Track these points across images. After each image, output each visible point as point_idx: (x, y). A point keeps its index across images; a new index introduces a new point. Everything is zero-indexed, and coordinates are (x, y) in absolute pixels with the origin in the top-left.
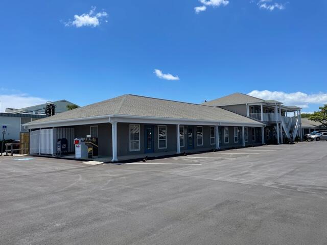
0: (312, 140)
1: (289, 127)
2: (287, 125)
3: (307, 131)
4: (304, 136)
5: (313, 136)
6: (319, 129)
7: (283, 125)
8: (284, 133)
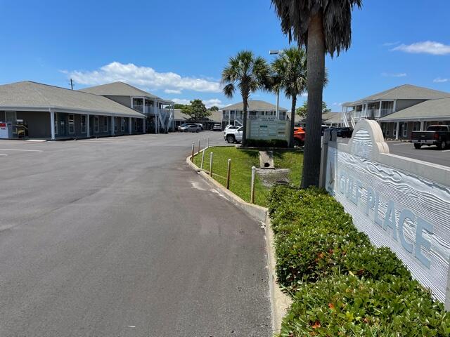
0: (181, 131)
1: (165, 118)
2: (163, 117)
3: (178, 123)
4: (175, 127)
5: (183, 128)
6: (188, 122)
7: (160, 117)
8: (160, 124)
